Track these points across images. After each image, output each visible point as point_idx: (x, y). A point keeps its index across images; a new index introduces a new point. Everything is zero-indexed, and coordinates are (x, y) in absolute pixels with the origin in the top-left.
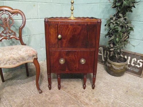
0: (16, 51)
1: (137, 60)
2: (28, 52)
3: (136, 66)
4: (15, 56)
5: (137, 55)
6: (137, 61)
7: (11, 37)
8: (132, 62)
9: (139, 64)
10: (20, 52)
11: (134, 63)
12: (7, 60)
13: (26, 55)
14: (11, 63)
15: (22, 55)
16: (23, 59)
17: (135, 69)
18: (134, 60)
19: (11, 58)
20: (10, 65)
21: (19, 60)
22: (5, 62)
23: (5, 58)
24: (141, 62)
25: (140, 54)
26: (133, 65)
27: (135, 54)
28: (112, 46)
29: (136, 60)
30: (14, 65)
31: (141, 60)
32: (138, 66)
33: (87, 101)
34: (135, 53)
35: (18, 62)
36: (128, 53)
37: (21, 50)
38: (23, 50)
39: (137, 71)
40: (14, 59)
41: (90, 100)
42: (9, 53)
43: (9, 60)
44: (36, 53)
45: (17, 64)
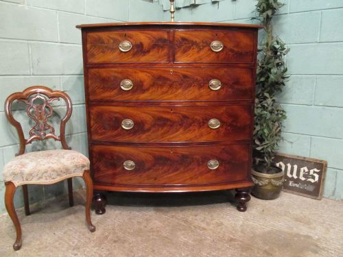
0: (56, 158)
2: (76, 160)
4: (55, 166)
7: (46, 136)
10: (63, 161)
13: (72, 165)
14: (47, 177)
15: (66, 164)
16: (67, 170)
19: (49, 169)
20: (47, 179)
21: (61, 171)
22: (40, 176)
23: (40, 168)
28: (257, 143)
30: (53, 180)
33: (203, 225)
35: (58, 175)
37: (64, 157)
38: (66, 156)
40: (54, 171)
41: (208, 224)
42: (45, 161)
43: (46, 172)
44: (87, 161)
45: (58, 179)
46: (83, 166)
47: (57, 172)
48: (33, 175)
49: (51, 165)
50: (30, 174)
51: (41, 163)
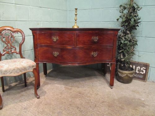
0: (19, 63)
1: (141, 67)
2: (29, 63)
3: (140, 73)
4: (19, 67)
5: (140, 64)
6: (141, 69)
7: (12, 52)
8: (137, 70)
9: (143, 71)
10: (22, 64)
11: (138, 71)
12: (13, 69)
13: (27, 66)
14: (15, 72)
15: (24, 65)
16: (25, 69)
17: (140, 75)
18: (138, 68)
19: (16, 68)
20: (14, 73)
21: (22, 69)
22: (11, 72)
24: (144, 69)
25: (143, 63)
26: (138, 72)
27: (138, 64)
29: (139, 68)
30: (18, 74)
31: (144, 68)
32: (142, 73)
34: (138, 62)
35: (21, 71)
36: (133, 63)
37: (23, 62)
39: (141, 77)
40: (18, 69)
43: (14, 70)
44: (35, 64)
45: (20, 73)
46: (33, 66)
47: (20, 69)
48: (7, 72)
49: (16, 66)
50: (6, 71)
51: (11, 65)
